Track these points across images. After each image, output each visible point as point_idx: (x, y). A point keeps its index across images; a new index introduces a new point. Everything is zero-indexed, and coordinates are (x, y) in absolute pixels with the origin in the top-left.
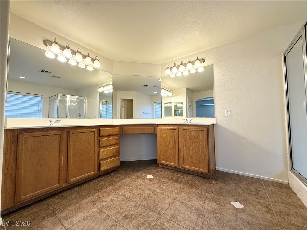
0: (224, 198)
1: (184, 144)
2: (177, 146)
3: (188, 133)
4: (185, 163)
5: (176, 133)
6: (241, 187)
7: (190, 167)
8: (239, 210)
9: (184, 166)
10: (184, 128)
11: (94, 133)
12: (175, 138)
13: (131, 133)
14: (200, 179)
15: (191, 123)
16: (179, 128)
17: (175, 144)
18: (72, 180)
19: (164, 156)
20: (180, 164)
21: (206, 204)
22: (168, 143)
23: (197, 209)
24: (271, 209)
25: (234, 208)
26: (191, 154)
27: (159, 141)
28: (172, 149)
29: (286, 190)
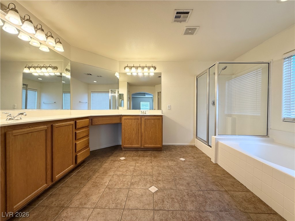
0: (175, 158)
1: (146, 130)
2: (140, 132)
3: (148, 121)
4: (146, 143)
5: (139, 122)
6: (178, 151)
7: (150, 146)
8: (184, 161)
9: (146, 145)
10: (146, 118)
11: (72, 125)
12: (138, 125)
13: (100, 123)
14: (157, 152)
15: (146, 114)
16: (142, 118)
17: (139, 130)
18: (57, 177)
19: (128, 140)
20: (142, 145)
21: (169, 163)
22: (133, 130)
23: (168, 166)
24: (194, 157)
25: (182, 161)
26: (150, 136)
27: (124, 129)
28: (136, 135)
29: (195, 148)
